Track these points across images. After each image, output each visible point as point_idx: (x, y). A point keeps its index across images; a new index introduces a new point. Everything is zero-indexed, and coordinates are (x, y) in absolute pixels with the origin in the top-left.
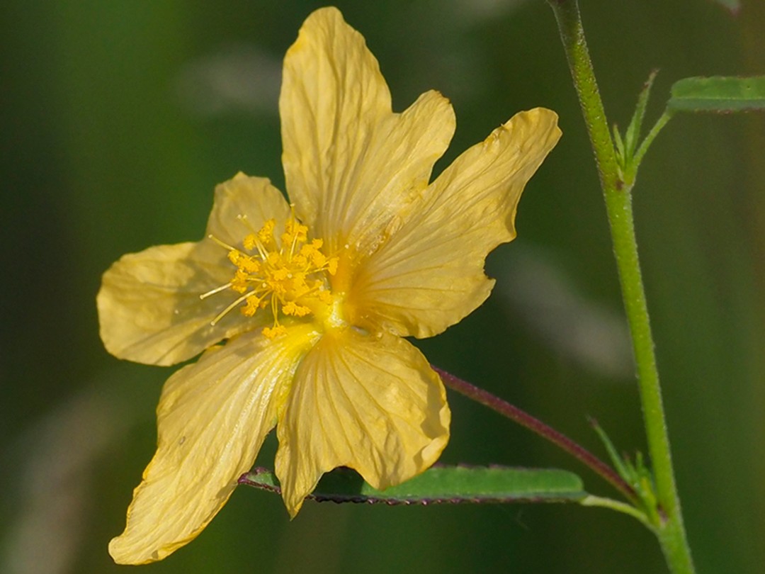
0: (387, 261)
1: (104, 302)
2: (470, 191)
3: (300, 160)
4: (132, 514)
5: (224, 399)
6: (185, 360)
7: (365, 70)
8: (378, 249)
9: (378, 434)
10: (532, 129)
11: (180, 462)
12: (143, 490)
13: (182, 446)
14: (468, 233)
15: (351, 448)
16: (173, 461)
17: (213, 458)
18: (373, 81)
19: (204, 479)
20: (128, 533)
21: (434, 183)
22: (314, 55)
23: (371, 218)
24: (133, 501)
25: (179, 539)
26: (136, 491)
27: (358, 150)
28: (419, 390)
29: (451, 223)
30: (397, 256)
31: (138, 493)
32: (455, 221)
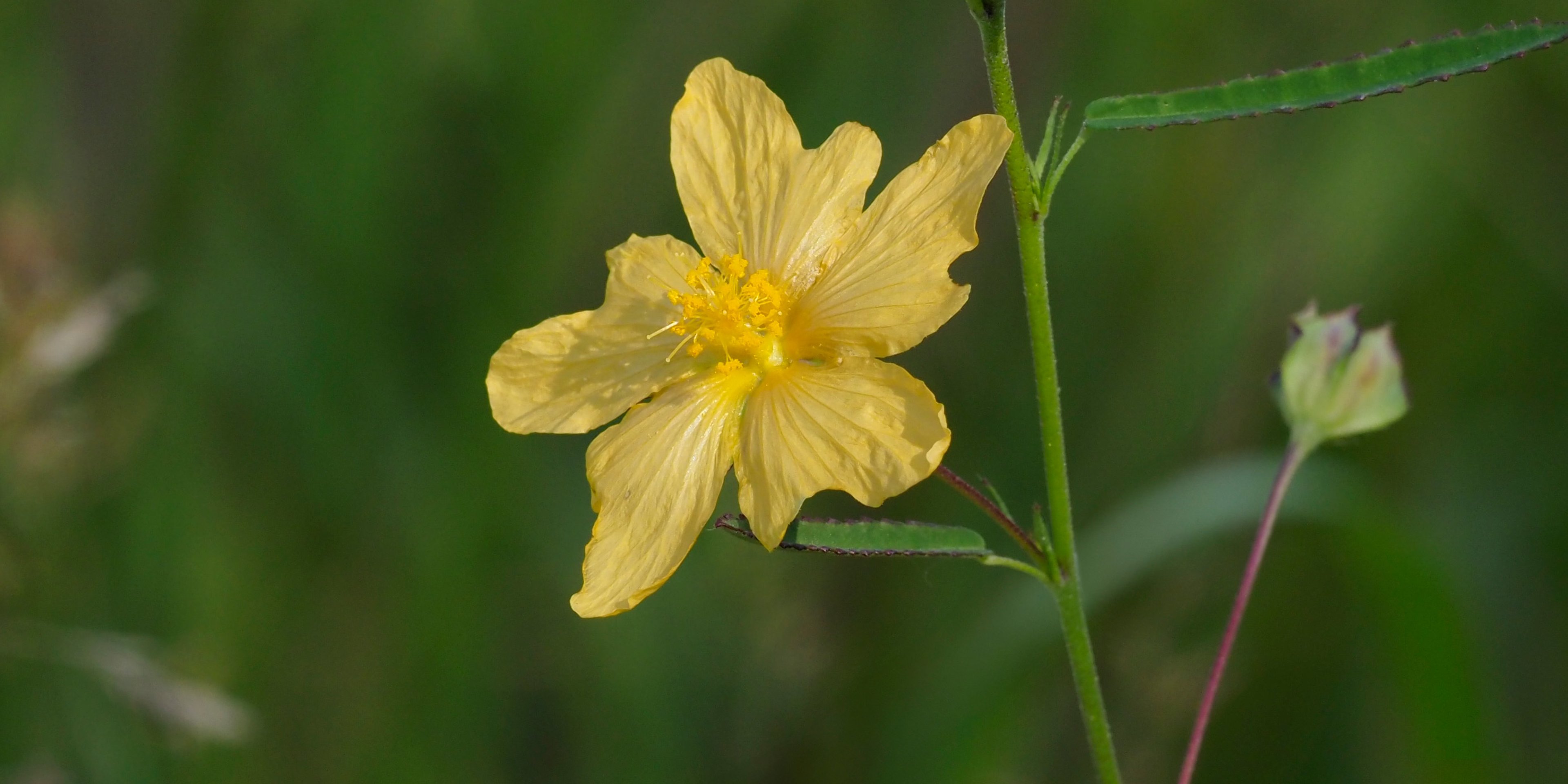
0: (832, 290)
1: (493, 384)
2: (914, 210)
3: (705, 212)
4: (587, 571)
5: (668, 449)
6: (604, 423)
7: (768, 114)
8: (816, 282)
9: (861, 454)
10: (973, 140)
11: (629, 516)
12: (594, 546)
13: (628, 500)
14: (923, 248)
15: (829, 471)
16: (620, 515)
17: (665, 507)
18: (778, 123)
19: (658, 530)
20: (586, 589)
21: (868, 210)
22: (703, 109)
23: (805, 251)
24: (586, 558)
25: (644, 587)
26: (587, 547)
27: (774, 189)
28: (897, 404)
29: (900, 243)
30: (844, 283)
31: (589, 550)
32: (903, 241)
